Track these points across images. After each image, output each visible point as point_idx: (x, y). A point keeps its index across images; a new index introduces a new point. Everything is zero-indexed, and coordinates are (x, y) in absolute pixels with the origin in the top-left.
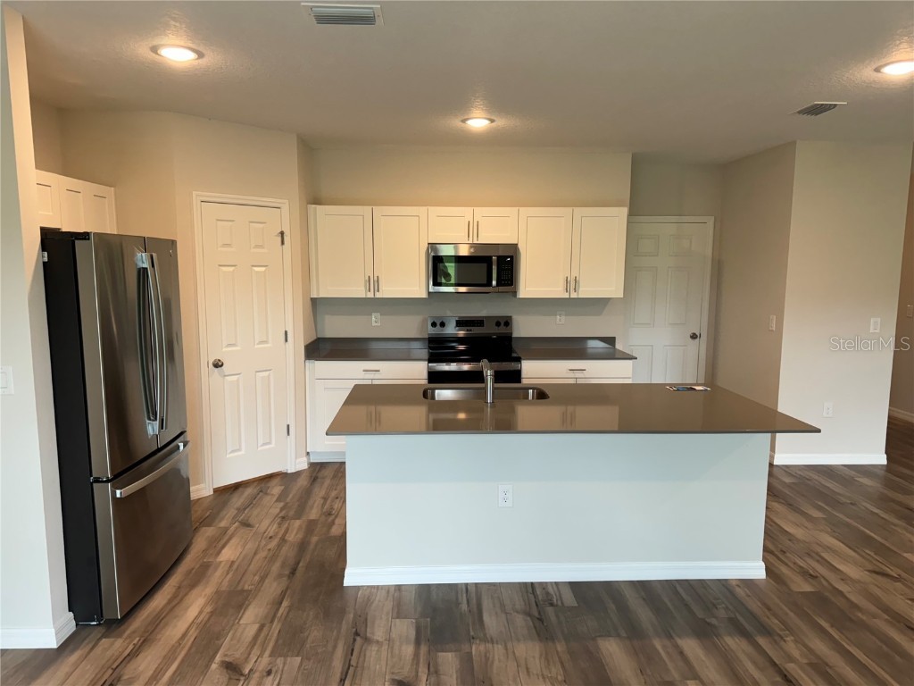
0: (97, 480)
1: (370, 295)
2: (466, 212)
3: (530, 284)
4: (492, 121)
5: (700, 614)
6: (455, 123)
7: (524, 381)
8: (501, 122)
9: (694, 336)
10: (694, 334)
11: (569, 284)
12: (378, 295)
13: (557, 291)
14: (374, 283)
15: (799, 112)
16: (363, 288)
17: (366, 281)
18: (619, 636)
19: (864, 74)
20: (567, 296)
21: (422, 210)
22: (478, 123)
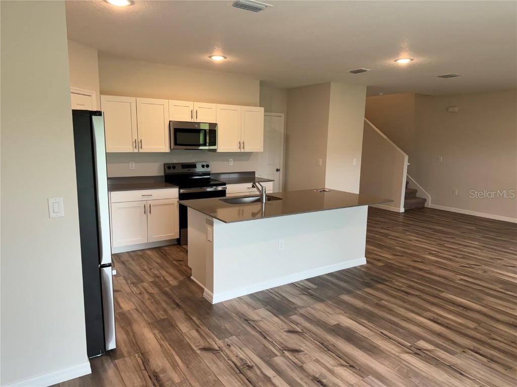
0: (105, 266)
1: (136, 151)
2: (190, 104)
3: (224, 144)
4: (225, 58)
5: (361, 280)
6: (205, 58)
7: (227, 195)
8: (230, 59)
9: (278, 170)
10: (277, 169)
11: (241, 145)
12: (141, 151)
13: (235, 149)
14: (138, 143)
15: (350, 72)
16: (131, 147)
17: (133, 142)
18: (344, 294)
19: (391, 62)
20: (239, 151)
21: (165, 102)
22: (218, 58)
